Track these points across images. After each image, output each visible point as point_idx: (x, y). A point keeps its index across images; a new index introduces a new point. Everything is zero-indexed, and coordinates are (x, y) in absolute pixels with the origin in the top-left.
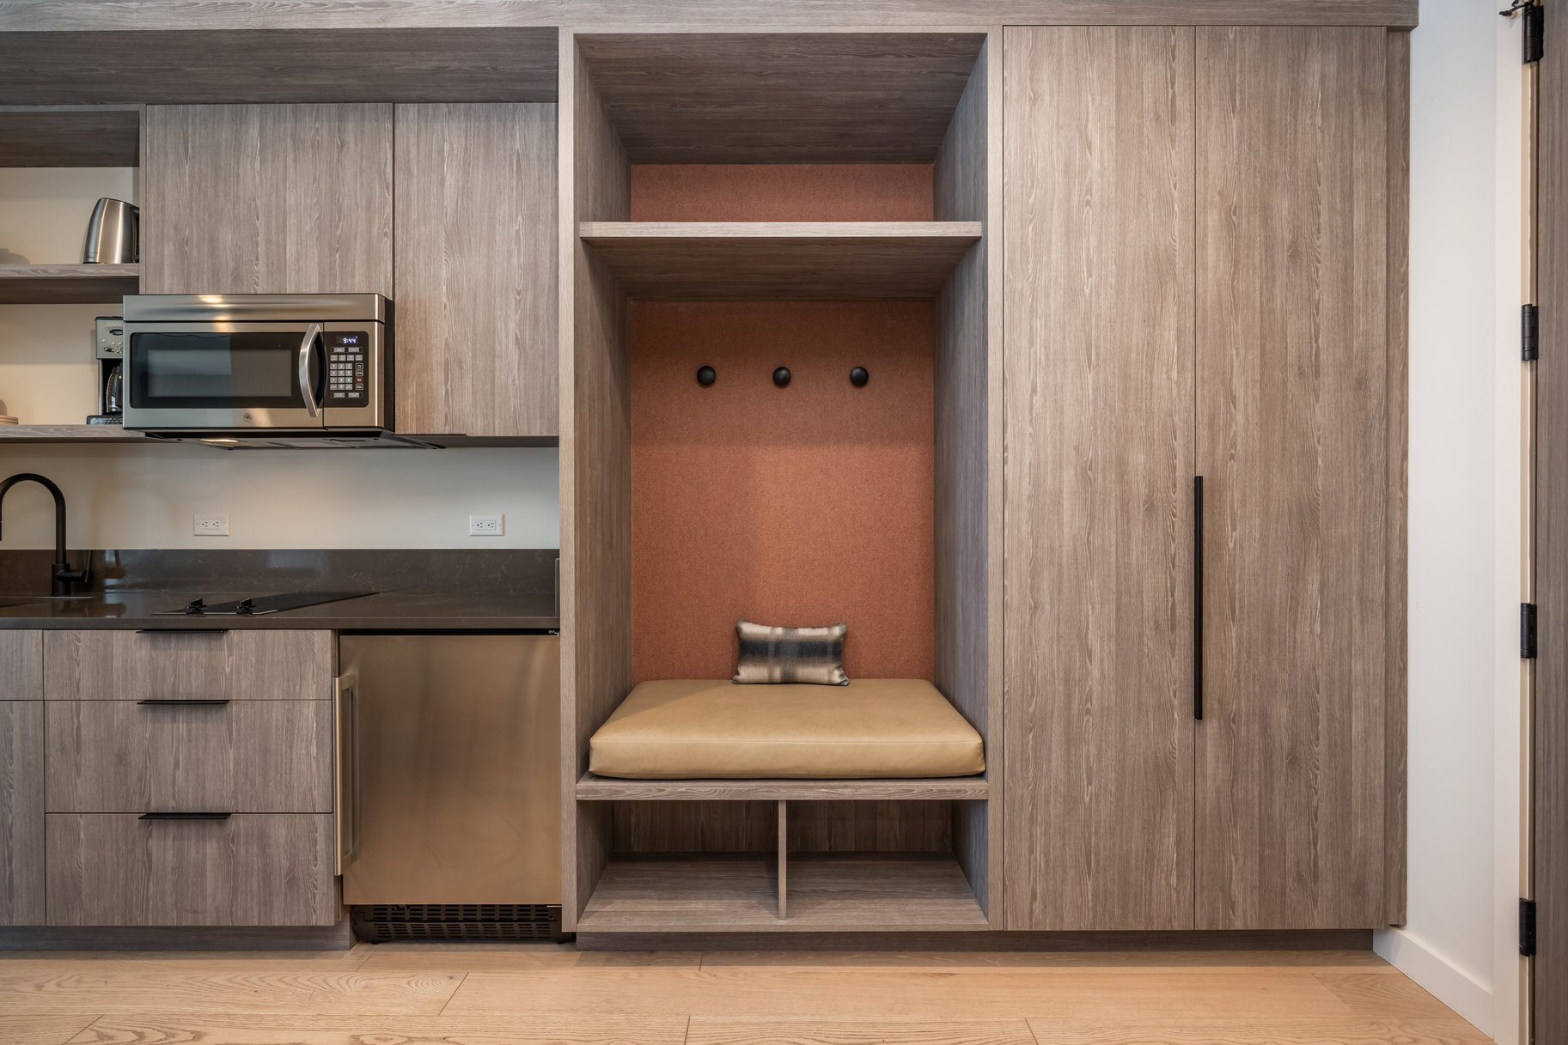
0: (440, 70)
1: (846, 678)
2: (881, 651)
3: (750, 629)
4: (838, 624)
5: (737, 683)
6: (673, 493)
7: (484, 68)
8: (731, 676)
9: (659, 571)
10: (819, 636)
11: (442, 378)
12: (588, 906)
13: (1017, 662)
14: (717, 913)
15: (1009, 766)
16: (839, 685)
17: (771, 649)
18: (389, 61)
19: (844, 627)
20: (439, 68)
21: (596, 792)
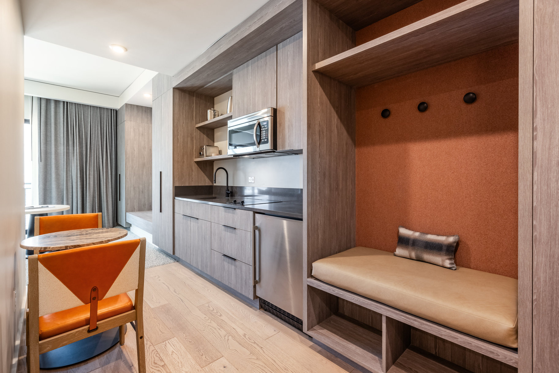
0: (282, 29)
1: (454, 266)
2: (485, 256)
3: (403, 231)
4: (453, 236)
5: (395, 255)
6: (372, 167)
7: (291, 22)
8: (392, 251)
9: (366, 201)
10: (439, 240)
11: (288, 131)
12: (315, 327)
13: (546, 281)
14: (358, 354)
15: (537, 353)
16: (450, 268)
17: (411, 242)
18: (269, 33)
19: (457, 237)
20: (281, 28)
21: (313, 284)
